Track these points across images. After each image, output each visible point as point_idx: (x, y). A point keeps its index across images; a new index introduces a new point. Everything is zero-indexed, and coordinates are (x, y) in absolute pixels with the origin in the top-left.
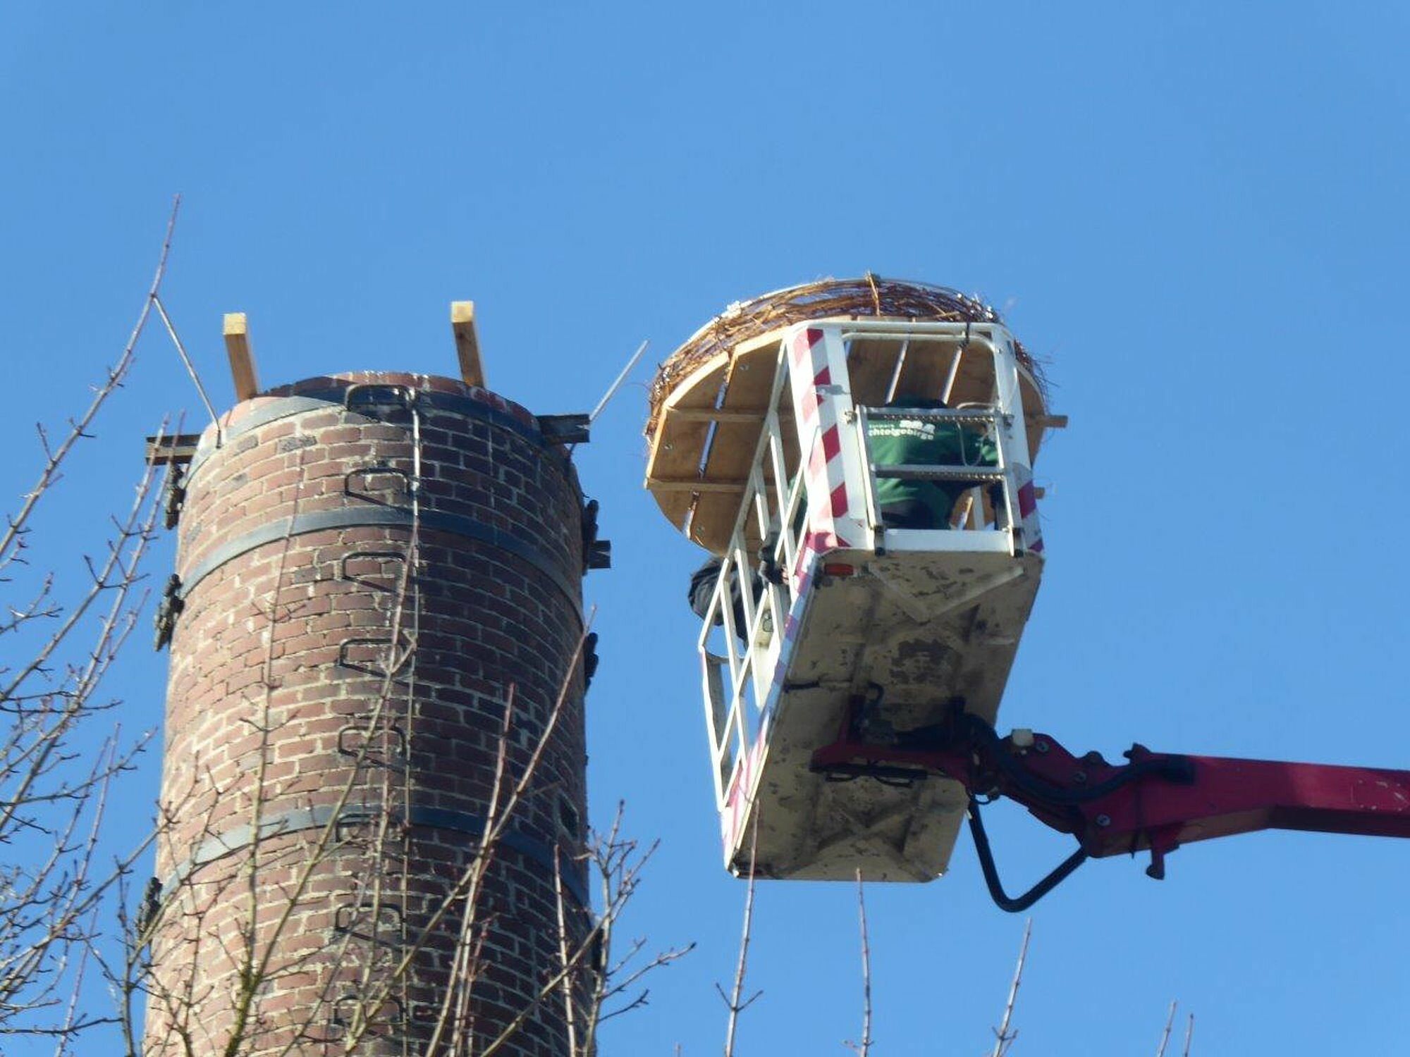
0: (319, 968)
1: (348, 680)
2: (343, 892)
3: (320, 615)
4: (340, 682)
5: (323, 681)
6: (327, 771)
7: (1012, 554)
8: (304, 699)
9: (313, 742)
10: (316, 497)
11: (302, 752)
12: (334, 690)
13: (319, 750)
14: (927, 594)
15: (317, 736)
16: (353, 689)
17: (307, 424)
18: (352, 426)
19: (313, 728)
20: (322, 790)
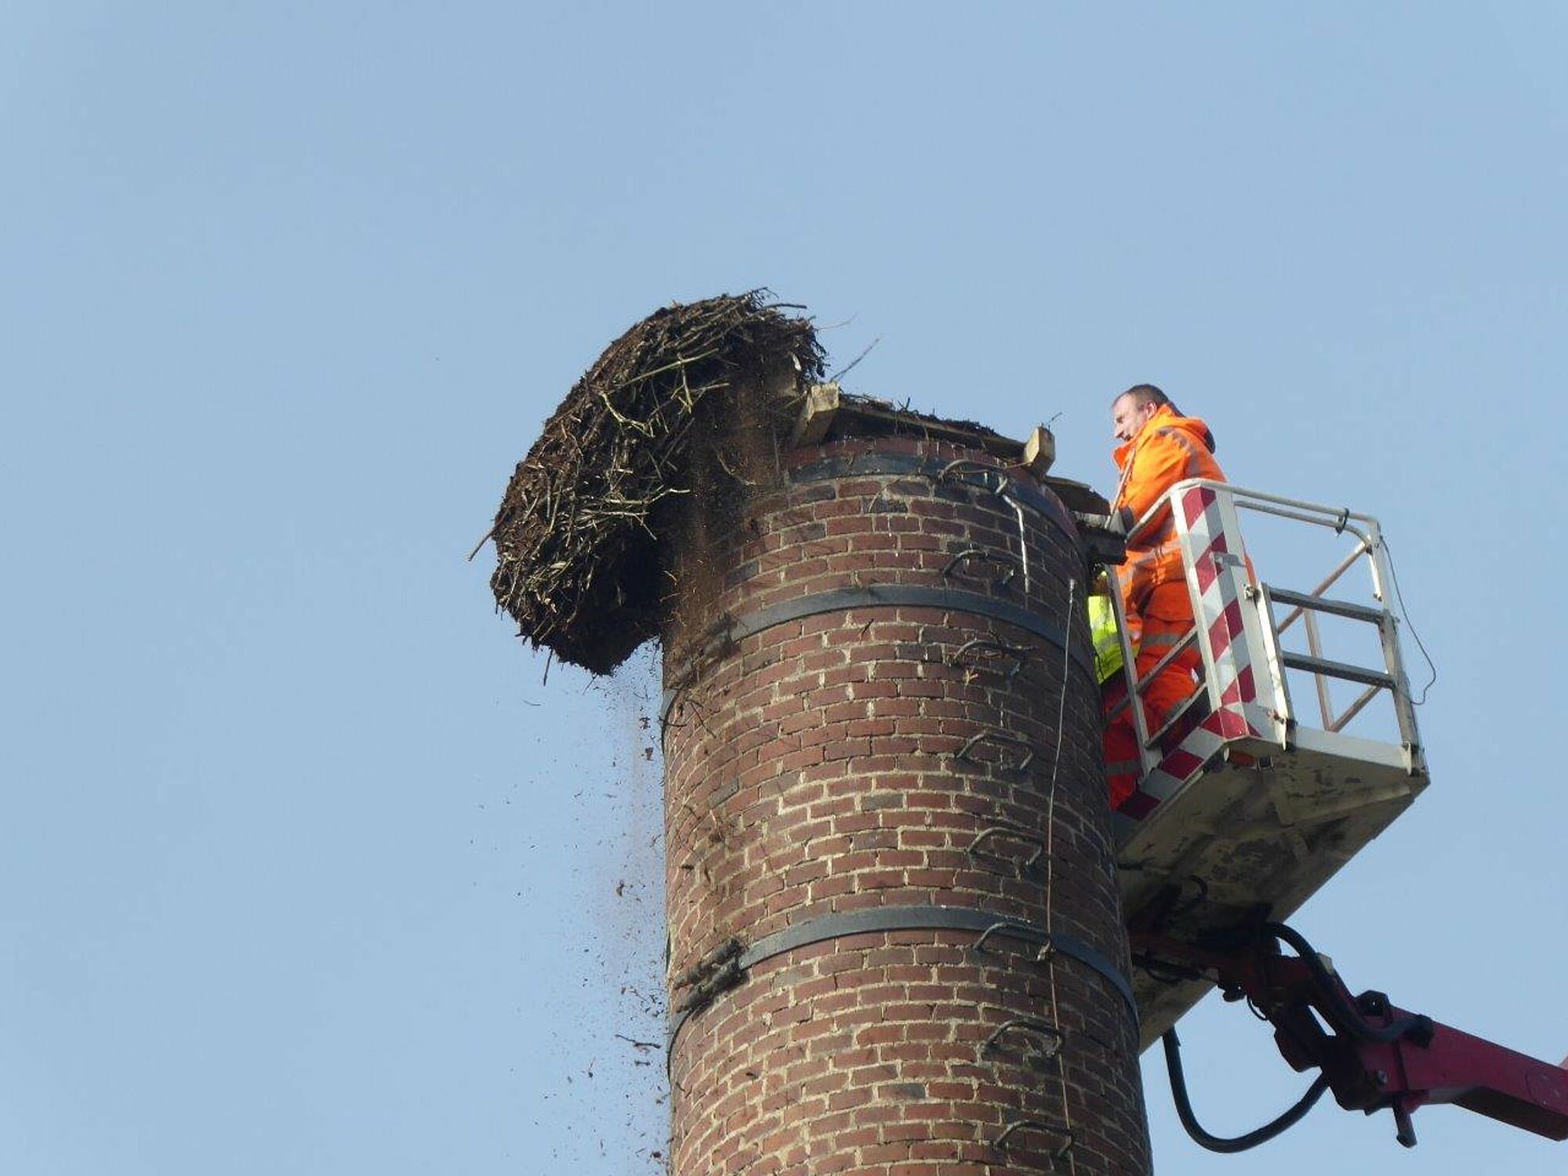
0: (975, 1083)
1: (971, 776)
2: (990, 1006)
3: (932, 698)
4: (963, 776)
5: (943, 771)
6: (959, 870)
7: (1409, 771)
8: (925, 786)
9: (941, 836)
10: (914, 569)
11: (929, 844)
12: (958, 784)
13: (948, 845)
14: (1302, 796)
15: (945, 829)
16: (976, 786)
17: (895, 487)
18: (943, 501)
19: (939, 820)
20: (956, 889)
